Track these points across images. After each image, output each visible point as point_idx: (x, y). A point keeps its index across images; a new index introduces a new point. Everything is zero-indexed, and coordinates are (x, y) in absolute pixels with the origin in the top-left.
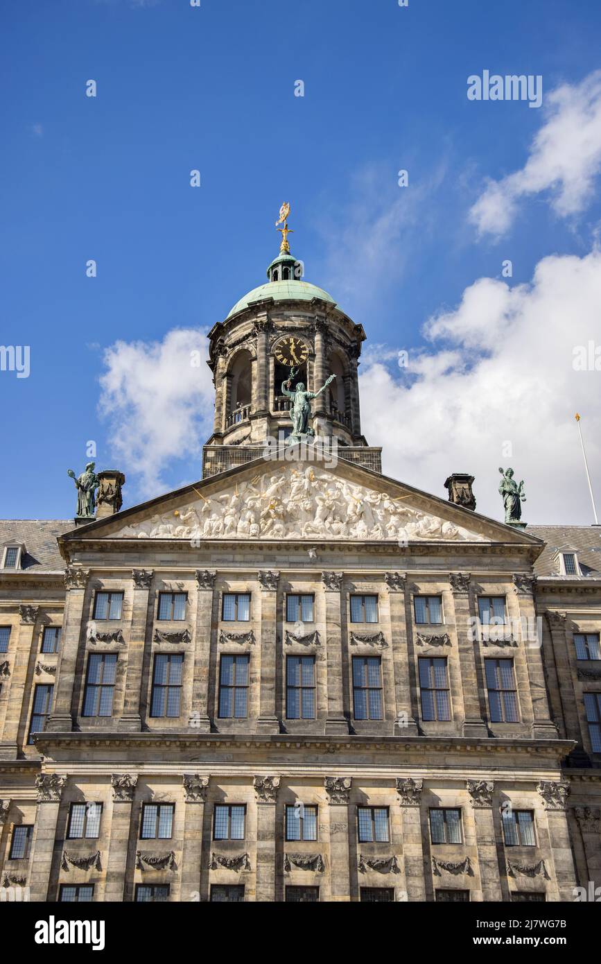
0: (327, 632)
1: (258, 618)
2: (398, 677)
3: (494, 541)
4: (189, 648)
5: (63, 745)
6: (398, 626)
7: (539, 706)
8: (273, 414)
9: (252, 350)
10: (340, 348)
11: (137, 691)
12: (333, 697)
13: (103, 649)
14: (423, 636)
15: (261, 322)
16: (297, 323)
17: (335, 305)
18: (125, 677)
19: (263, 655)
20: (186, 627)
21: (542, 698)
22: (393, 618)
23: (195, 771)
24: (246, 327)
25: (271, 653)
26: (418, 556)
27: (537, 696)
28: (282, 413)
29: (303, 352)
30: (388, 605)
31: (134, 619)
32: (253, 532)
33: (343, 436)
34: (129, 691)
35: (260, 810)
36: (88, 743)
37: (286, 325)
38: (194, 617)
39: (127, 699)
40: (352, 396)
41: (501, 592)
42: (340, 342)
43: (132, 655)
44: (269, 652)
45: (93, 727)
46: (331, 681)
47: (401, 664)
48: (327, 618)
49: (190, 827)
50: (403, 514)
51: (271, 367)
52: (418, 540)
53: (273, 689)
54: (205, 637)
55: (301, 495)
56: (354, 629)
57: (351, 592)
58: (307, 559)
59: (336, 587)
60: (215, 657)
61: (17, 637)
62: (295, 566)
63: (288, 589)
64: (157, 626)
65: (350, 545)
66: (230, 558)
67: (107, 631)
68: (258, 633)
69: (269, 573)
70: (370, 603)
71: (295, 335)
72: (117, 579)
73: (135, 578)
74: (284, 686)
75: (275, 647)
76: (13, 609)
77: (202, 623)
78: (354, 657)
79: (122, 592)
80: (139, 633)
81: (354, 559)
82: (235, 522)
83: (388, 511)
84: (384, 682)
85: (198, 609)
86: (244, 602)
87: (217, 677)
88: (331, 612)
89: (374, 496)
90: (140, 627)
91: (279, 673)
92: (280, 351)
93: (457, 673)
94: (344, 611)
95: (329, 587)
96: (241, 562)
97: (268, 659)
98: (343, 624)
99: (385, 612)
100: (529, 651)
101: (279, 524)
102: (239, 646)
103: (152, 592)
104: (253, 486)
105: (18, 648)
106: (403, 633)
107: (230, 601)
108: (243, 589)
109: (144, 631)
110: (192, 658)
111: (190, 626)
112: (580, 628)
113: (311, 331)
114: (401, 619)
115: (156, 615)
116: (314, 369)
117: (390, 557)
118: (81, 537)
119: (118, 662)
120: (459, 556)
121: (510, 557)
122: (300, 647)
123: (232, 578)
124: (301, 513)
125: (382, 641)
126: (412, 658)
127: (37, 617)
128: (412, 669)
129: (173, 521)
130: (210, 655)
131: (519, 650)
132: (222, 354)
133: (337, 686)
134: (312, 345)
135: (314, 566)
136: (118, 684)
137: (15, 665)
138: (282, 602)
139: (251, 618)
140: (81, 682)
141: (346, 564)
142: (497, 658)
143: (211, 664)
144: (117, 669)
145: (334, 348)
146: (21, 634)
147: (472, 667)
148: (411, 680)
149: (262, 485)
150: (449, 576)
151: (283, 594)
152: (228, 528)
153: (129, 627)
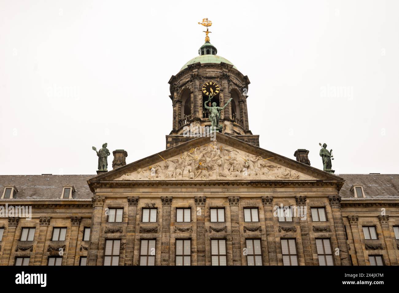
0: (232, 227)
1: (195, 220)
2: (270, 249)
3: (318, 179)
4: (159, 236)
6: (269, 223)
7: (345, 262)
8: (202, 119)
9: (190, 89)
10: (236, 87)
11: (131, 258)
12: (236, 260)
13: (113, 237)
14: (283, 228)
15: (195, 74)
16: (213, 75)
17: (233, 66)
18: (124, 251)
19: (197, 239)
20: (157, 225)
21: (346, 258)
22: (266, 219)
24: (187, 77)
25: (202, 238)
26: (279, 188)
27: (343, 257)
28: (207, 119)
29: (217, 89)
30: (263, 213)
31: (129, 222)
32: (192, 176)
33: (239, 131)
34: (127, 258)
37: (208, 76)
38: (161, 220)
39: (126, 262)
40: (244, 111)
41: (323, 205)
42: (236, 84)
43: (129, 240)
44: (201, 237)
46: (235, 251)
47: (272, 242)
48: (231, 220)
50: (270, 166)
51: (200, 97)
52: (278, 180)
53: (204, 256)
54: (167, 230)
55: (216, 158)
56: (246, 225)
57: (244, 206)
58: (220, 190)
59: (236, 204)
60: (173, 241)
61: (70, 232)
62: (214, 194)
63: (211, 206)
64: (141, 225)
65: (242, 182)
66: (179, 190)
67: (115, 228)
68: (195, 228)
69: (200, 197)
70: (255, 212)
71: (212, 81)
72: (119, 201)
73: (129, 201)
74: (210, 255)
75: (204, 235)
76: (67, 218)
77: (166, 223)
78: (246, 239)
79: (123, 208)
80: (132, 229)
81: (246, 190)
82: (182, 172)
83: (262, 165)
84: (262, 251)
85: (163, 216)
86: (187, 212)
87: (174, 251)
88: (233, 217)
89: (255, 158)
90: (132, 226)
91: (207, 248)
92: (205, 89)
93: (301, 246)
94: (240, 216)
95: (232, 204)
96: (185, 192)
97: (201, 241)
98: (240, 223)
99: (262, 216)
100: (339, 235)
101: (205, 172)
102: (186, 235)
103: (138, 208)
104: (191, 153)
105: (70, 239)
106: (272, 227)
107: (180, 212)
108: (187, 205)
109: (135, 228)
110: (160, 241)
111: (159, 225)
112: (366, 224)
113: (221, 79)
114: (271, 219)
115: (140, 219)
116: (223, 98)
117: (264, 189)
118: (99, 180)
119: (121, 244)
120: (300, 187)
121: (326, 187)
122: (218, 235)
123: (181, 200)
124: (216, 167)
125: (261, 231)
126: (278, 239)
127: (80, 222)
128: (277, 245)
129: (148, 171)
130: (170, 240)
131: (333, 234)
132: (176, 91)
133: (238, 254)
134: (222, 86)
135: (224, 194)
136: (121, 255)
137: (69, 247)
138: (208, 212)
139: (191, 220)
140: (101, 254)
141: (241, 192)
142: (322, 239)
143: (171, 244)
144: (120, 247)
145: (233, 87)
146: (72, 231)
147: (309, 243)
148: (277, 250)
149: (195, 153)
150: (295, 197)
151: (208, 208)
152: (178, 174)
153: (126, 226)
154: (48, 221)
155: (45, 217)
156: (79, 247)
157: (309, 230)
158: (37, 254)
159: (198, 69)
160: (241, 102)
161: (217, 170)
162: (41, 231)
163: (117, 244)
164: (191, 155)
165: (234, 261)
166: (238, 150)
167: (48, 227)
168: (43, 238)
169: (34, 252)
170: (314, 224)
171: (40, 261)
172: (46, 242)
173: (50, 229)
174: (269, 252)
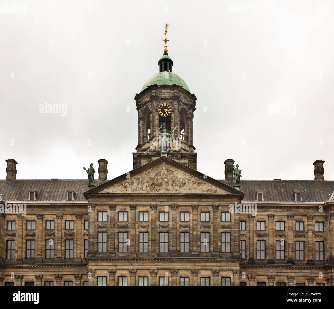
0: (172, 225)
1: (150, 220)
2: (194, 239)
4: (129, 231)
5: (93, 261)
6: (195, 223)
7: (236, 248)
9: (150, 109)
10: (185, 106)
11: (114, 244)
12: (174, 246)
13: (102, 231)
14: (203, 226)
15: (153, 95)
16: (167, 96)
18: (109, 240)
19: (152, 233)
20: (128, 224)
21: (237, 245)
22: (193, 220)
23: (133, 268)
24: (148, 97)
26: (203, 198)
27: (236, 244)
29: (169, 110)
30: (192, 216)
31: (111, 221)
32: (148, 190)
34: (111, 244)
35: (152, 279)
36: (100, 260)
37: (163, 97)
38: (130, 220)
39: (111, 247)
40: (190, 127)
42: (184, 104)
43: (111, 233)
44: (154, 232)
45: (101, 255)
46: (173, 241)
47: (195, 235)
48: (172, 220)
49: (132, 283)
50: (198, 183)
51: (157, 117)
52: (203, 193)
53: (155, 243)
54: (134, 227)
55: (164, 176)
56: (181, 224)
57: (181, 211)
58: (166, 200)
59: (176, 210)
60: (137, 233)
61: (76, 224)
62: (162, 202)
63: (160, 210)
64: (118, 223)
65: (180, 195)
66: (141, 200)
67: (102, 225)
68: (150, 225)
69: (154, 205)
70: (187, 214)
71: (166, 102)
72: (104, 207)
73: (110, 207)
74: (159, 242)
75: (156, 230)
76: (73, 215)
77: (133, 222)
78: (181, 232)
79: (106, 212)
80: (113, 226)
81: (182, 200)
82: (142, 187)
83: (194, 182)
84: (189, 240)
85: (131, 218)
86: (146, 214)
87: (138, 240)
88: (174, 218)
89: (189, 177)
90: (113, 224)
91: (157, 238)
92: (161, 110)
93: (212, 238)
94: (178, 218)
95: (173, 209)
96: (144, 201)
97: (154, 234)
98: (178, 222)
99: (191, 218)
100: (235, 231)
101: (156, 187)
102: (145, 230)
103: (116, 212)
104: (148, 173)
105: (77, 228)
106: (196, 225)
107: (141, 215)
108: (146, 210)
109: (114, 225)
110: (130, 233)
111: (129, 223)
112: (259, 220)
113: (173, 100)
114: (196, 220)
115: (118, 220)
116: (173, 118)
117: (193, 199)
118: (90, 193)
119: (107, 235)
120: (216, 198)
121: (233, 198)
122: (164, 230)
123: (141, 207)
124: (164, 184)
125: (190, 227)
126: (199, 233)
127: (81, 217)
128: (198, 236)
129: (121, 186)
130: (135, 233)
131: (233, 230)
132: (140, 108)
133: (175, 242)
134: (173, 107)
135: (168, 202)
136: (108, 242)
137: (77, 234)
138: (158, 215)
139: (148, 220)
140: (96, 241)
141: (179, 202)
142: (225, 233)
143: (136, 235)
144: (107, 237)
145: (182, 107)
146: (77, 223)
147: (217, 236)
148: (198, 240)
149: (151, 172)
150: (212, 206)
151: (158, 212)
152: (139, 189)
153: (109, 224)
154: (61, 217)
155: (59, 214)
156: (83, 233)
157: (218, 227)
158: (58, 238)
159: (156, 90)
160: (188, 120)
161: (165, 186)
162: (58, 223)
163: (105, 235)
164: (147, 174)
165: (173, 246)
166: (179, 170)
167: (62, 220)
168: (60, 227)
169: (56, 237)
170: (222, 224)
171: (60, 243)
172: (62, 230)
173: (64, 222)
174: (193, 241)
